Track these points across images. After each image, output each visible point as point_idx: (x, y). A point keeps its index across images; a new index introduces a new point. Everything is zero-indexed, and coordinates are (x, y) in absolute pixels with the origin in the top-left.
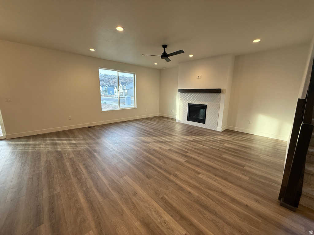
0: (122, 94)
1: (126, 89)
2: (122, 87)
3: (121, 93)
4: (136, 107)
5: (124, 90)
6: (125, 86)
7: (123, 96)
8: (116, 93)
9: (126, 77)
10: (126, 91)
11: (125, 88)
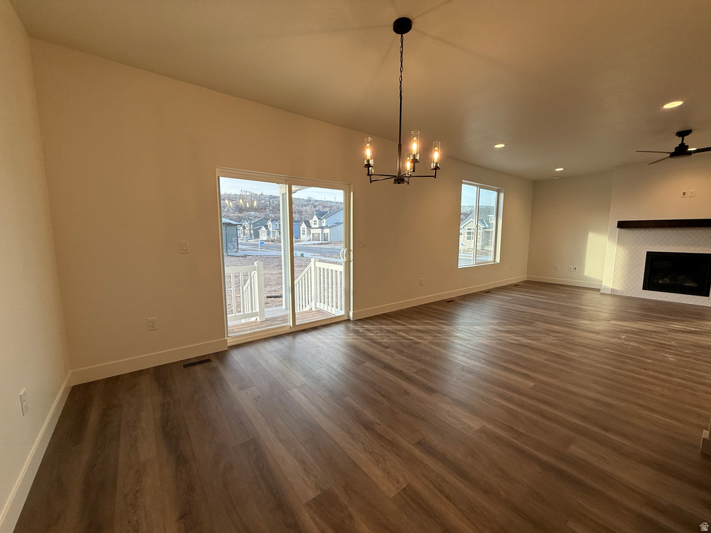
0: (319, 236)
1: (327, 227)
2: (317, 222)
3: (316, 234)
4: (498, 260)
5: (322, 228)
6: (325, 220)
7: (321, 242)
8: (304, 234)
9: (316, 201)
10: (327, 231)
11: (324, 225)
